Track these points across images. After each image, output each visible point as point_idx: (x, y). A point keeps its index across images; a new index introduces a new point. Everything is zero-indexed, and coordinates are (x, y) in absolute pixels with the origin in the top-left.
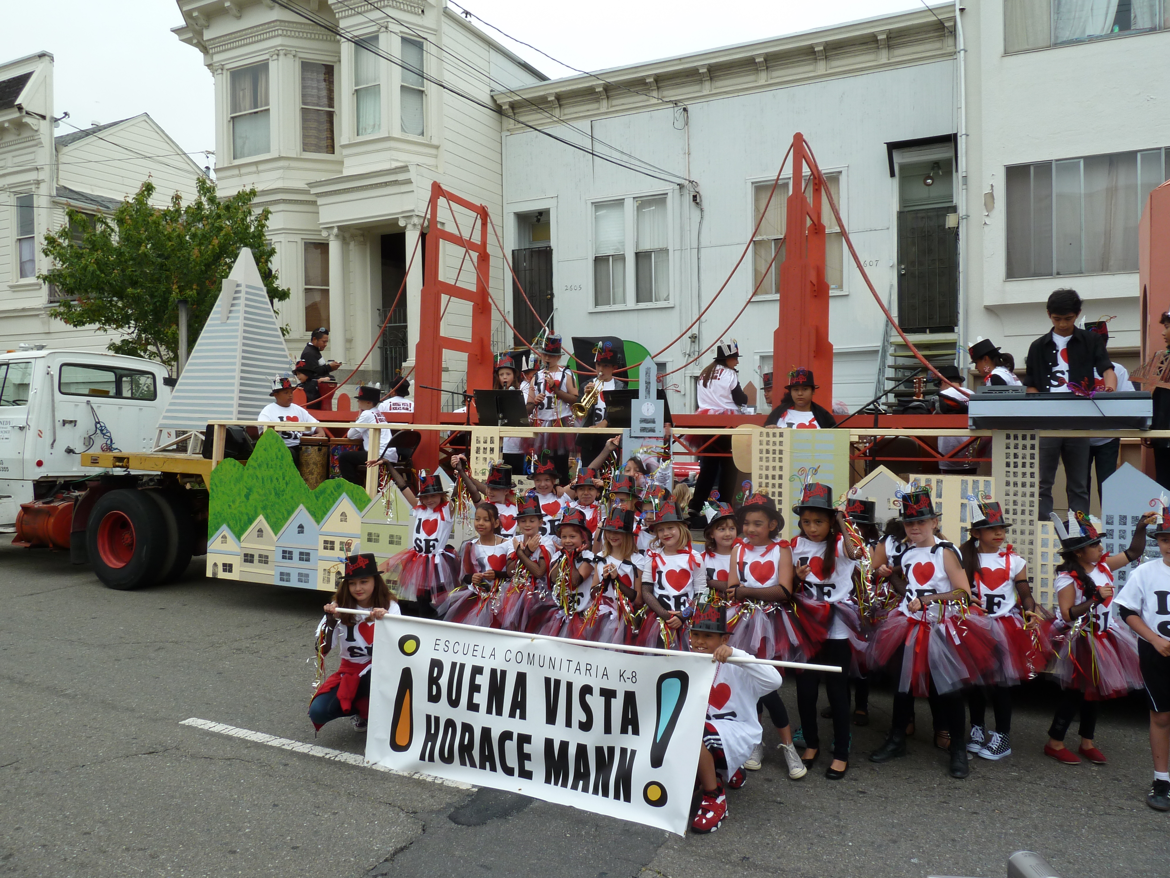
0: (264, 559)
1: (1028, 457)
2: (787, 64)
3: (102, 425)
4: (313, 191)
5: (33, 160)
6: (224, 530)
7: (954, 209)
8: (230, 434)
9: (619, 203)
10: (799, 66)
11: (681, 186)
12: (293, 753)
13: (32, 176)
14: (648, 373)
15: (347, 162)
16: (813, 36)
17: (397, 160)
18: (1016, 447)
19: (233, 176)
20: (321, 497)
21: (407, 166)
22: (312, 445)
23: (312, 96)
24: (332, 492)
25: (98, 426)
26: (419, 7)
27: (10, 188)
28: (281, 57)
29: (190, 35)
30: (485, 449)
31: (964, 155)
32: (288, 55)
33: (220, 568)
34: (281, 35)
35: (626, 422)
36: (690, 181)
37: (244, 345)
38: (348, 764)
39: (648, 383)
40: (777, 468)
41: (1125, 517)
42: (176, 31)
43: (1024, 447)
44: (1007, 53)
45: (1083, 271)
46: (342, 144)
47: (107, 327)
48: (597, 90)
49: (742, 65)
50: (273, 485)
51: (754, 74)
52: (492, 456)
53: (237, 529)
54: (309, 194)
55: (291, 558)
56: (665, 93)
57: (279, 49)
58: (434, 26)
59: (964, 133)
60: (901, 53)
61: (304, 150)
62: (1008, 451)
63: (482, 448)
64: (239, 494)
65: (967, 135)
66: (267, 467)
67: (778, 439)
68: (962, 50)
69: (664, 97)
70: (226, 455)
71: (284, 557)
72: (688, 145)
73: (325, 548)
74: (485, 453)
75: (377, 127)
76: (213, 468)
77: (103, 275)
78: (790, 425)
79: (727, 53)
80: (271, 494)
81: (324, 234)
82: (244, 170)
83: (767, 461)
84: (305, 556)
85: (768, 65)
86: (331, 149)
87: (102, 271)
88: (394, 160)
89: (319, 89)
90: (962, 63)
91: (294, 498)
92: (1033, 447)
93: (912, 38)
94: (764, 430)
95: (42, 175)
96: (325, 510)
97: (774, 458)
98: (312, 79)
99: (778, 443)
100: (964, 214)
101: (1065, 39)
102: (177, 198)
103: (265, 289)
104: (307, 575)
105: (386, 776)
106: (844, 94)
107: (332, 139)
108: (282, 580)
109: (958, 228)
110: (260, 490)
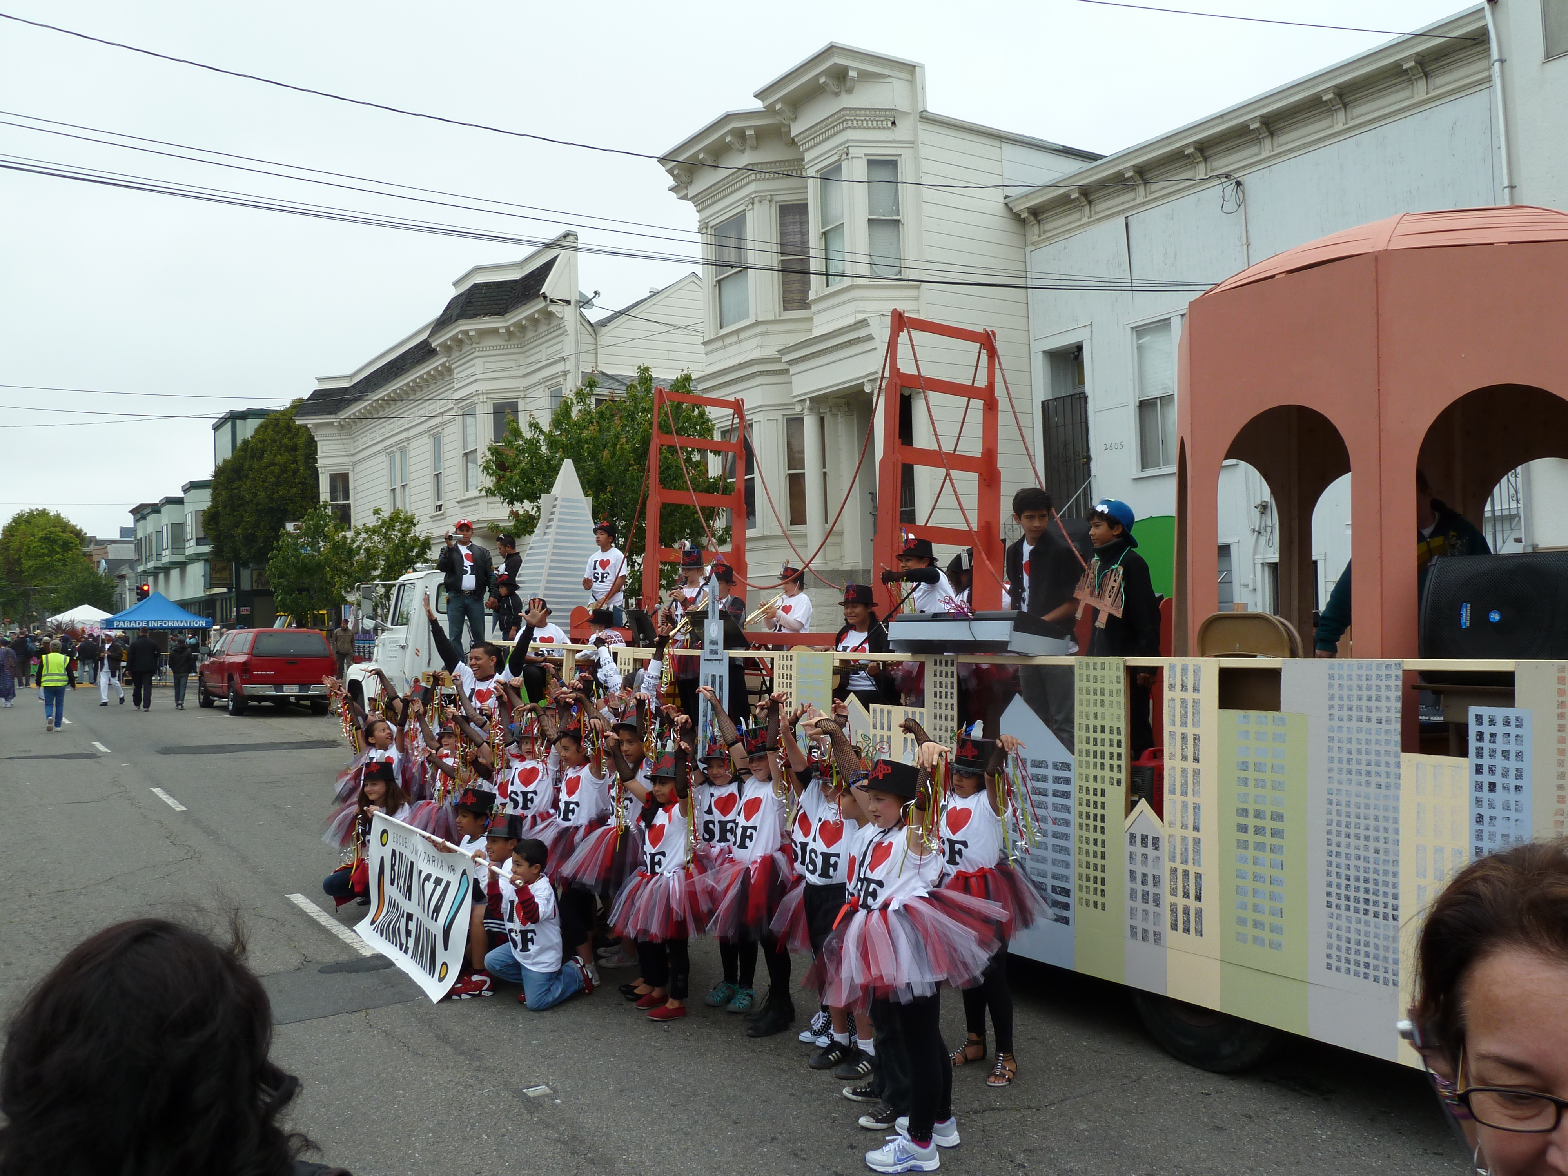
4: (785, 358)
5: (561, 351)
9: (1164, 324)
13: (559, 368)
15: (817, 320)
18: (941, 674)
19: (717, 350)
21: (865, 320)
23: (790, 244)
26: (887, 120)
27: (545, 382)
28: (756, 205)
29: (683, 192)
32: (764, 202)
34: (754, 180)
42: (671, 189)
43: (947, 674)
44: (1550, 56)
46: (811, 299)
48: (1127, 175)
49: (1310, 108)
51: (1327, 117)
54: (781, 362)
56: (1216, 164)
57: (753, 196)
58: (911, 139)
61: (785, 309)
62: (935, 679)
67: (788, 663)
68: (1496, 61)
69: (1212, 170)
72: (1247, 232)
79: (1280, 96)
81: (798, 408)
85: (1346, 100)
88: (860, 312)
90: (1498, 81)
95: (569, 366)
97: (787, 683)
98: (794, 223)
99: (788, 668)
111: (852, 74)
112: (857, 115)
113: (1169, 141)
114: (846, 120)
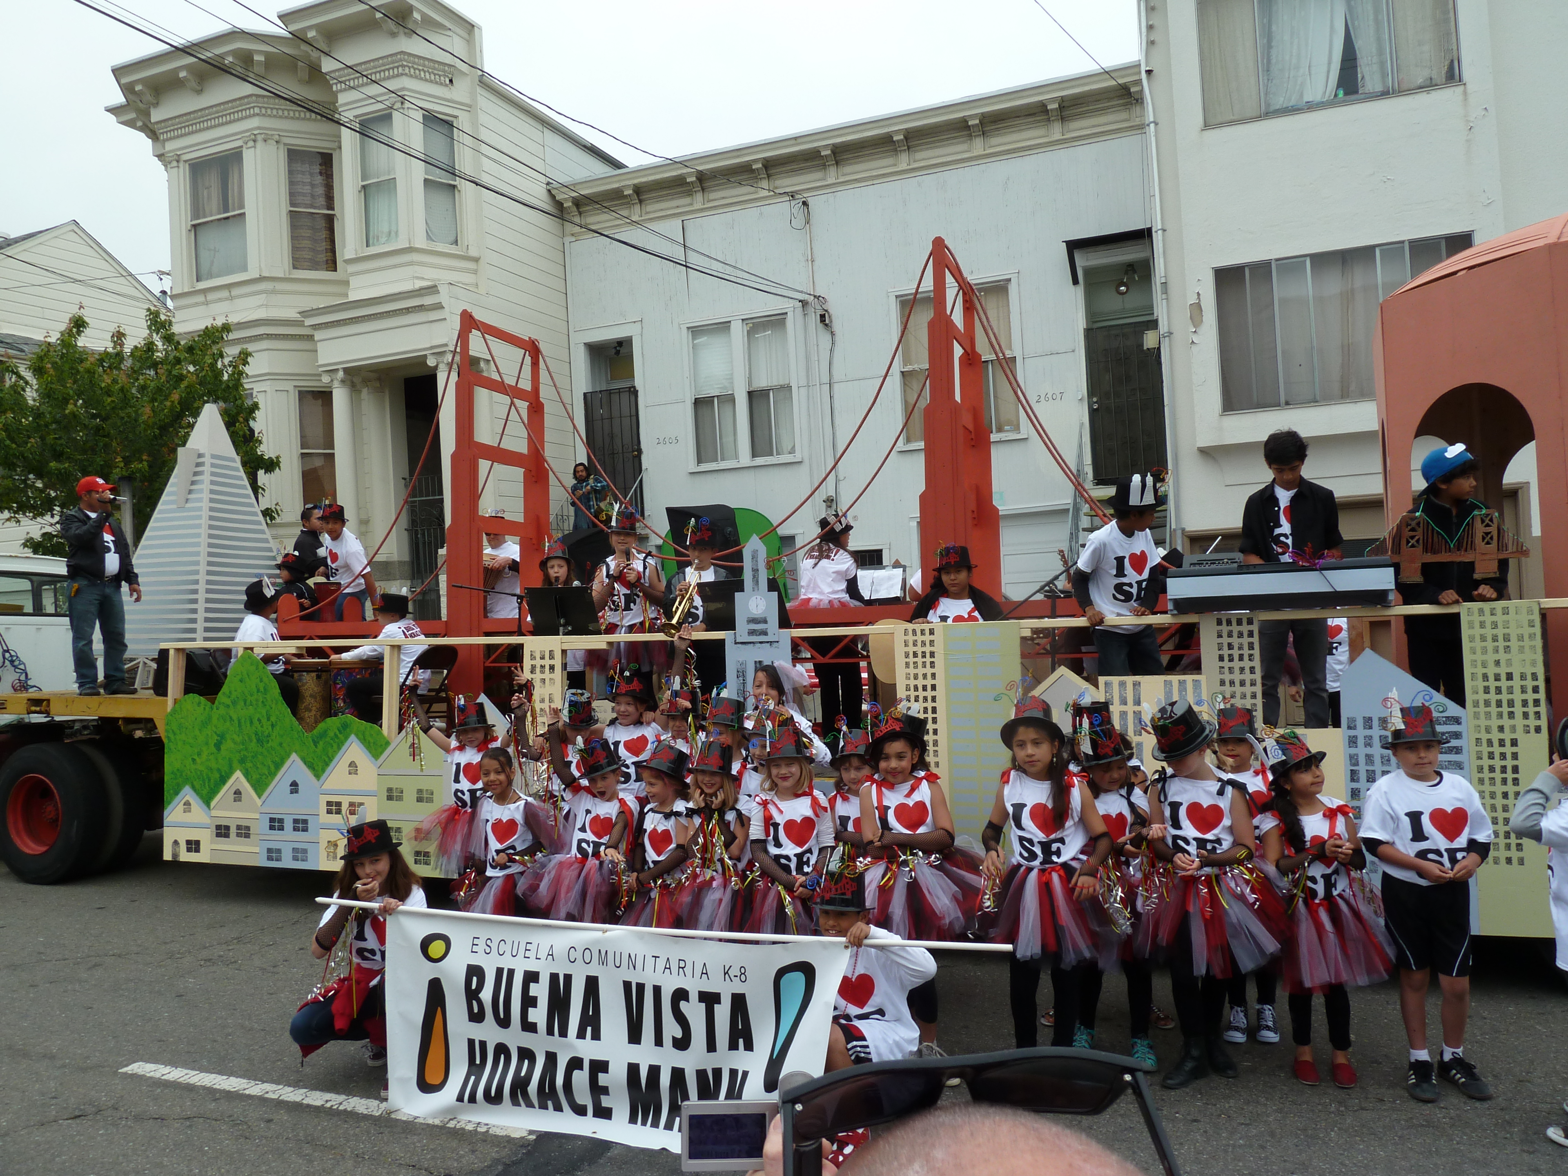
0: (244, 832)
1: (1246, 647)
2: (934, 142)
3: (13, 653)
4: (309, 322)
6: (187, 794)
7: (1153, 324)
8: (191, 659)
9: (723, 327)
10: (949, 145)
11: (804, 303)
12: (280, 1104)
14: (754, 557)
15: (354, 282)
16: (965, 106)
17: (423, 278)
18: (1230, 635)
19: (196, 305)
20: (321, 743)
21: (436, 286)
22: (308, 672)
23: (304, 195)
24: (336, 735)
25: (7, 655)
26: (445, 76)
28: (260, 144)
29: (133, 115)
30: (542, 667)
31: (1161, 256)
32: (269, 141)
33: (183, 847)
34: (258, 114)
35: (729, 623)
36: (815, 296)
37: (211, 536)
38: (359, 1114)
39: (755, 571)
40: (929, 676)
41: (1370, 719)
42: (112, 110)
43: (1240, 635)
44: (1207, 125)
45: (1318, 398)
46: (347, 257)
47: (20, 516)
48: (688, 180)
49: (876, 145)
50: (254, 728)
51: (892, 156)
52: (552, 676)
53: (205, 792)
54: (304, 326)
55: (281, 828)
56: (778, 183)
57: (255, 132)
58: (469, 102)
59: (1159, 227)
60: (1079, 126)
61: (295, 268)
62: (1220, 640)
63: (538, 666)
64: (207, 744)
65: (1164, 230)
66: (245, 704)
67: (927, 638)
68: (1152, 122)
69: (776, 188)
70: (187, 690)
71: (272, 828)
72: (811, 249)
73: (329, 812)
74: (542, 672)
75: (393, 234)
76: (169, 710)
77: (14, 446)
78: (944, 619)
79: (855, 129)
80: (251, 741)
81: (326, 379)
82: (211, 296)
83: (916, 667)
84: (301, 825)
85: (910, 144)
86: (332, 264)
87: (13, 440)
89: (313, 186)
90: (1153, 139)
91: (284, 745)
92: (1251, 634)
93: (1091, 108)
94: (910, 626)
96: (327, 759)
97: (924, 663)
98: (303, 173)
99: (928, 643)
100: (1166, 330)
101: (1278, 107)
102: (119, 337)
103: (238, 459)
104: (305, 851)
105: (410, 1127)
106: (1008, 179)
107: (333, 251)
108: (270, 858)
109: (1159, 348)
110: (235, 736)
111: (417, 16)
112: (414, 63)
113: (739, 153)
114: (403, 66)
